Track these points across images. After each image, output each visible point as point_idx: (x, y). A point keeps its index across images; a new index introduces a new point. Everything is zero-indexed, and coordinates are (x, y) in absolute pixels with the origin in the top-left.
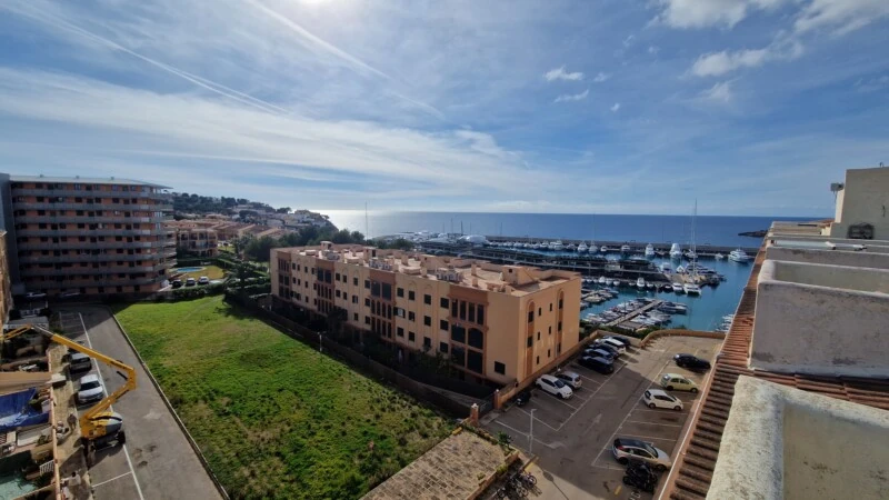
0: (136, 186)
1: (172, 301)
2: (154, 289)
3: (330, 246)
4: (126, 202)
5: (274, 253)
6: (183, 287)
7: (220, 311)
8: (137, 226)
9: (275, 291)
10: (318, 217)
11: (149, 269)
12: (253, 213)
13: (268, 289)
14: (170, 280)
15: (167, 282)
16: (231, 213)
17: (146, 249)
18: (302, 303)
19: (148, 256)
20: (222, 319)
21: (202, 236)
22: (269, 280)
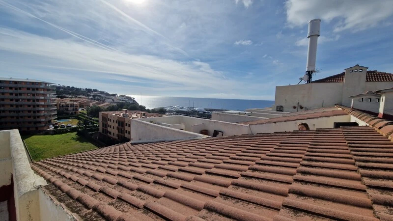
0: (38, 83)
1: (52, 135)
2: (45, 129)
3: (126, 111)
4: (33, 89)
5: (101, 114)
6: (59, 128)
7: (73, 139)
8: (38, 100)
9: (101, 130)
10: (130, 98)
11: (43, 120)
12: (99, 96)
13: (98, 130)
14: (53, 125)
15: (51, 126)
16: (89, 96)
17: (42, 111)
18: (112, 136)
19: (42, 114)
20: (74, 142)
21: (72, 105)
22: (99, 126)
